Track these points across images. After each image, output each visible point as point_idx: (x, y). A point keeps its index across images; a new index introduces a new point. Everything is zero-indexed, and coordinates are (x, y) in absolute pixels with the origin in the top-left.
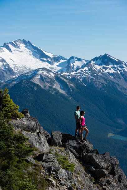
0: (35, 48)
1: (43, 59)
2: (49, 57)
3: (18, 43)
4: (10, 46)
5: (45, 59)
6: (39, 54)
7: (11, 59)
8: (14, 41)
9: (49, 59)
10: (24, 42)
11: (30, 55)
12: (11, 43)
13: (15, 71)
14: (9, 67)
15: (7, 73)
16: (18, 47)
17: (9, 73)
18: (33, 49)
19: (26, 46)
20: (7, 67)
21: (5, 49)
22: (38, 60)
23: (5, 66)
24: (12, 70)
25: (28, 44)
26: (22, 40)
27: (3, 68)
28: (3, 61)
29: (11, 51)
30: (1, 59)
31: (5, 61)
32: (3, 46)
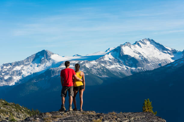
0: (158, 44)
1: (164, 51)
2: (169, 50)
3: (145, 41)
4: (140, 43)
5: (166, 52)
6: (161, 48)
8: (143, 40)
9: (169, 51)
10: (149, 40)
11: (155, 49)
12: (140, 41)
13: (149, 61)
15: (144, 62)
16: (146, 44)
17: (146, 62)
18: (156, 45)
19: (151, 43)
20: (143, 58)
21: (137, 45)
22: (162, 53)
24: (147, 60)
25: (152, 42)
26: (147, 39)
27: (140, 59)
28: (139, 53)
29: (141, 47)
30: (137, 52)
31: (141, 54)
32: (135, 44)
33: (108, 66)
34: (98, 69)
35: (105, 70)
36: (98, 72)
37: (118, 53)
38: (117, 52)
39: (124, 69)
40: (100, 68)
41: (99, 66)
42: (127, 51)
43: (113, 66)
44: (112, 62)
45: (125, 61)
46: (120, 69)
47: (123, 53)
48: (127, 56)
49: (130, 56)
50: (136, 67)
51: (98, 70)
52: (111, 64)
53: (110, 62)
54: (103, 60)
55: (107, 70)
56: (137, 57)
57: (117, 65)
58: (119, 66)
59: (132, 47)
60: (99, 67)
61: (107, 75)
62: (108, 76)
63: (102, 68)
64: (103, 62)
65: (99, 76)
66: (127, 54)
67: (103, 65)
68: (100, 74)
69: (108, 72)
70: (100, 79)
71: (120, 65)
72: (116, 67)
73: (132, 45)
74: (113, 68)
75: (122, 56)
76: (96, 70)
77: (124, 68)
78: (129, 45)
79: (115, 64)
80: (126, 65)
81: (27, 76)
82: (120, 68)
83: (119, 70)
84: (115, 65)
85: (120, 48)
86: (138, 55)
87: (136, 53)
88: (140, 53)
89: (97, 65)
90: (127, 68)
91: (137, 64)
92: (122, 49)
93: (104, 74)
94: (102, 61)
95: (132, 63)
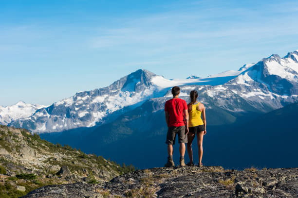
4: (295, 55)
12: (296, 52)
27: (296, 81)
28: (294, 72)
29: (297, 62)
30: (291, 70)
31: (297, 73)
32: (287, 56)
33: (244, 93)
34: (227, 99)
35: (239, 101)
36: (227, 103)
37: (259, 73)
38: (258, 70)
39: (270, 98)
40: (231, 97)
41: (228, 93)
42: (274, 68)
43: (252, 94)
44: (249, 87)
45: (270, 85)
46: (263, 98)
47: (267, 72)
48: (274, 77)
49: (279, 76)
50: (289, 94)
52: (249, 90)
53: (246, 87)
54: (235, 84)
55: (242, 99)
56: (291, 77)
57: (257, 91)
58: (262, 93)
59: (283, 62)
60: (229, 95)
61: (241, 109)
62: (244, 110)
63: (234, 97)
64: (235, 87)
65: (228, 109)
66: (274, 74)
67: (235, 92)
68: (231, 107)
69: (244, 103)
71: (263, 92)
72: (257, 95)
73: (282, 60)
74: (251, 97)
75: (266, 76)
76: (224, 101)
77: (270, 96)
78: (276, 59)
79: (255, 90)
80: (273, 92)
81: (115, 112)
82: (263, 96)
84: (254, 91)
85: (263, 64)
86: (292, 75)
87: (289, 71)
88: (296, 71)
89: (226, 93)
90: (275, 97)
91: (291, 90)
92: (266, 65)
93: (237, 107)
94: (233, 85)
95: (282, 88)
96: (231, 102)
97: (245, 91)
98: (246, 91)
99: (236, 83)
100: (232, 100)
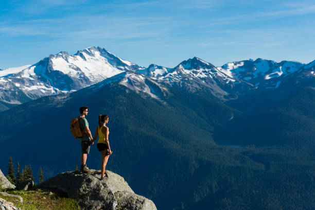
0: (111, 56)
1: (120, 67)
2: (127, 65)
3: (92, 51)
4: (84, 54)
5: (122, 68)
6: (114, 60)
7: (86, 68)
8: (89, 49)
9: (126, 67)
10: (99, 49)
11: (106, 63)
12: (85, 51)
13: (91, 80)
14: (85, 76)
15: (82, 82)
16: (93, 55)
17: (85, 82)
18: (109, 57)
19: (101, 54)
20: (82, 76)
21: (78, 57)
22: (115, 69)
23: (81, 75)
24: (89, 79)
25: (103, 52)
26: (96, 47)
27: (78, 77)
28: (78, 69)
29: (86, 60)
30: (75, 67)
31: (80, 70)
32: (76, 54)
33: (27, 86)
34: (6, 91)
35: (17, 93)
36: (5, 94)
37: (45, 68)
38: (44, 66)
39: (51, 92)
40: (10, 89)
41: (7, 86)
42: (59, 64)
43: (34, 87)
44: (33, 81)
45: (53, 79)
46: (44, 91)
47: (51, 68)
48: (57, 72)
49: (61, 72)
50: (69, 89)
51: (6, 93)
52: (32, 83)
53: (30, 80)
54: (19, 77)
55: (21, 92)
56: (74, 74)
57: (40, 85)
58: (44, 87)
59: (71, 59)
60: (8, 87)
61: (18, 100)
62: (21, 101)
63: (13, 90)
64: (18, 81)
65: (5, 101)
66: (57, 70)
67: (17, 85)
68: (8, 99)
69: (21, 95)
70: (5, 106)
71: (46, 86)
73: (70, 57)
74: (33, 90)
75: (50, 72)
76: (2, 93)
77: (51, 90)
78: (64, 56)
79: (38, 83)
80: (54, 86)
82: (45, 90)
83: (42, 93)
84: (37, 85)
85: (48, 60)
86: (76, 72)
87: (73, 68)
88: (80, 67)
89: (6, 85)
90: (56, 91)
91: (71, 85)
92: (51, 61)
93: (14, 99)
94: (17, 79)
95: (64, 83)
96: (9, 95)
97: (28, 85)
98: (30, 84)
99: (21, 77)
100: (10, 92)
